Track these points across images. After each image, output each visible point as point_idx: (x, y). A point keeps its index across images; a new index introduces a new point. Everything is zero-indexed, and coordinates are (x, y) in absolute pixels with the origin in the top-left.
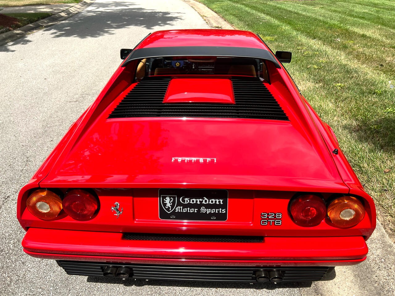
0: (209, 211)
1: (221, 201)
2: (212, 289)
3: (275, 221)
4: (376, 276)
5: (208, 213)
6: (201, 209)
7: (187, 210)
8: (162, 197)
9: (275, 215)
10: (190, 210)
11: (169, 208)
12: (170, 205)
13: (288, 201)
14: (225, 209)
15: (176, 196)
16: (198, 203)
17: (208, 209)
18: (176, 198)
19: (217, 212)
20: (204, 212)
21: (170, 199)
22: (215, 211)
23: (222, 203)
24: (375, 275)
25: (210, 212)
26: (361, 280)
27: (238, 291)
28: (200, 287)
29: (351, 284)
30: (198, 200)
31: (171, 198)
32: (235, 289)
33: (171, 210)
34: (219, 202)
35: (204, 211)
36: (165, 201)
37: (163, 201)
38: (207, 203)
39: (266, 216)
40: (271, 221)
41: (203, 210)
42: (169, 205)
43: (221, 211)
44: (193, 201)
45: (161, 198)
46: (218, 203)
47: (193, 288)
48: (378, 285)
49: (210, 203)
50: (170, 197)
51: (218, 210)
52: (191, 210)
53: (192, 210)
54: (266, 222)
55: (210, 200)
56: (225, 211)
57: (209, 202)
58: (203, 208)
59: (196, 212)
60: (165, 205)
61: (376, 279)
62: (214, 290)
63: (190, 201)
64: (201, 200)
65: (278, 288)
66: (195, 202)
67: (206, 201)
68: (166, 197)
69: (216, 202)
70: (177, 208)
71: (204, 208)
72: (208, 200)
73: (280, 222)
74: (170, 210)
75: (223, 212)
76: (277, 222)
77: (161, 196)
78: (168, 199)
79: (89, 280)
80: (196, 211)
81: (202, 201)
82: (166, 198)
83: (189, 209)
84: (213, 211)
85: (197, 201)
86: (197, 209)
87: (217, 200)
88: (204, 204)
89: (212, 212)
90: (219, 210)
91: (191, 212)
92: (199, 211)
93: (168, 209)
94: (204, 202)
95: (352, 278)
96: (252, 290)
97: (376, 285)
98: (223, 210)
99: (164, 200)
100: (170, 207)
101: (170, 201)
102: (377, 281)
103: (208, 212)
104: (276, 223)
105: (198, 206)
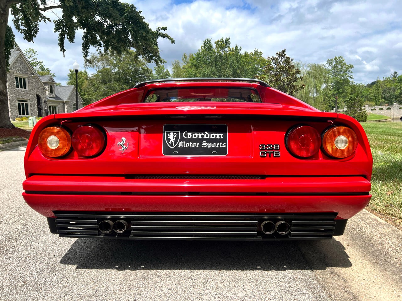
0: (210, 145)
1: (221, 135)
2: (215, 271)
3: (273, 153)
4: (396, 259)
5: (209, 148)
6: (203, 143)
7: (190, 145)
8: (167, 132)
9: (273, 146)
10: (192, 145)
11: (172, 143)
12: (174, 141)
13: (284, 133)
14: (225, 144)
15: (179, 131)
16: (200, 137)
17: (209, 144)
18: (179, 133)
19: (217, 146)
20: (206, 147)
21: (174, 134)
22: (216, 145)
23: (222, 137)
25: (211, 146)
26: (380, 265)
29: (370, 270)
30: (200, 134)
31: (175, 133)
33: (174, 145)
34: (220, 136)
35: (205, 145)
36: (169, 137)
37: (167, 137)
38: (209, 137)
39: (264, 147)
40: (270, 152)
41: (205, 144)
42: (172, 140)
43: (222, 145)
44: (195, 136)
45: (165, 134)
46: (218, 137)
49: (211, 137)
50: (174, 133)
51: (219, 144)
52: (193, 144)
53: (194, 145)
54: (265, 153)
55: (211, 135)
56: (225, 145)
57: (210, 136)
60: (169, 140)
61: (397, 261)
63: (192, 136)
64: (202, 134)
67: (207, 136)
68: (170, 132)
69: (216, 136)
70: (180, 143)
71: (205, 142)
72: (209, 135)
73: (278, 153)
74: (173, 145)
75: (224, 147)
76: (275, 153)
78: (172, 134)
80: (198, 145)
81: (204, 136)
82: (170, 134)
83: (191, 143)
84: (214, 145)
85: (198, 136)
86: (199, 144)
87: (218, 135)
88: (205, 138)
89: (213, 146)
90: (220, 144)
91: (193, 146)
92: (200, 145)
93: (171, 145)
94: (205, 137)
95: (370, 265)
97: (398, 265)
98: (223, 144)
99: (168, 135)
100: (174, 142)
101: (173, 136)
103: (209, 147)
105: (200, 141)
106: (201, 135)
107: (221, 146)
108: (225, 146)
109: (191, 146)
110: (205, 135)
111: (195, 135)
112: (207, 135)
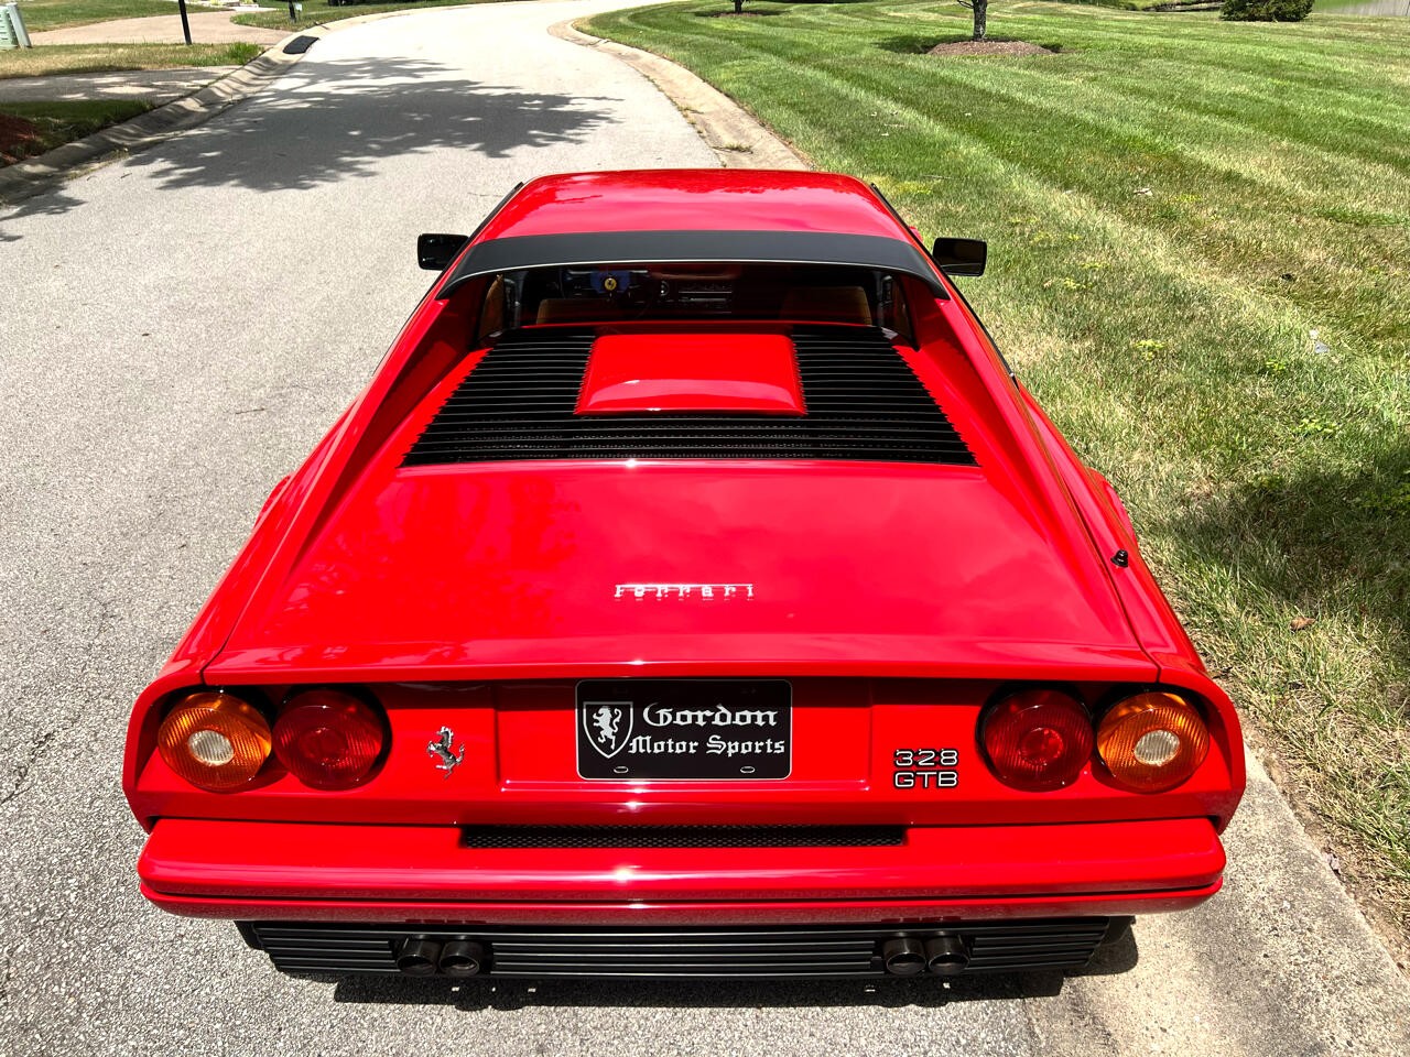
0: (733, 748)
1: (771, 714)
2: (744, 1009)
3: (937, 775)
4: (1266, 956)
5: (730, 755)
6: (710, 740)
7: (666, 746)
8: (588, 707)
9: (938, 754)
10: (674, 747)
11: (609, 741)
12: (613, 734)
13: (975, 710)
14: (782, 742)
15: (631, 703)
16: (701, 722)
17: (730, 743)
18: (632, 710)
19: (758, 751)
20: (719, 752)
21: (612, 712)
22: (754, 747)
23: (772, 723)
24: (1264, 952)
25: (737, 750)
26: (1218, 970)
27: (828, 1015)
28: (706, 1006)
29: (1187, 983)
30: (700, 714)
31: (616, 710)
32: (818, 1009)
33: (616, 749)
34: (766, 718)
35: (717, 749)
36: (598, 721)
37: (591, 721)
38: (729, 722)
39: (910, 758)
40: (926, 774)
41: (715, 744)
42: (608, 732)
43: (772, 747)
44: (684, 718)
45: (585, 711)
46: (760, 722)
47: (683, 1010)
48: (1273, 982)
49: (738, 722)
50: (612, 708)
51: (762, 744)
52: (677, 744)
53: (681, 747)
54: (909, 777)
55: (738, 715)
56: (782, 748)
57: (733, 718)
58: (714, 739)
59: (692, 751)
60: (596, 732)
61: (1266, 963)
62: (750, 1013)
63: (674, 718)
64: (708, 713)
65: (957, 1001)
66: (689, 721)
67: (723, 718)
68: (600, 707)
69: (754, 718)
70: (635, 740)
71: (718, 737)
72: (729, 715)
73: (953, 776)
74: (613, 747)
75: (778, 752)
76: (943, 776)
77: (585, 703)
78: (605, 712)
79: (340, 996)
80: (694, 748)
81: (713, 718)
82: (600, 712)
83: (670, 742)
84: (747, 747)
85: (695, 718)
86: (696, 744)
87: (759, 714)
88: (717, 725)
89: (744, 751)
90: (766, 745)
91: (678, 751)
92: (702, 748)
93: (606, 746)
94: (717, 721)
95: (1189, 964)
96: (872, 1009)
97: (1266, 983)
98: (777, 745)
99: (595, 716)
100: (613, 738)
101: (612, 720)
102: (1268, 972)
103: (730, 752)
104: (940, 779)
105: (699, 733)
106: (704, 716)
107: (769, 751)
108: (782, 750)
109: (670, 750)
110: (717, 716)
111: (682, 716)
112: (723, 716)
